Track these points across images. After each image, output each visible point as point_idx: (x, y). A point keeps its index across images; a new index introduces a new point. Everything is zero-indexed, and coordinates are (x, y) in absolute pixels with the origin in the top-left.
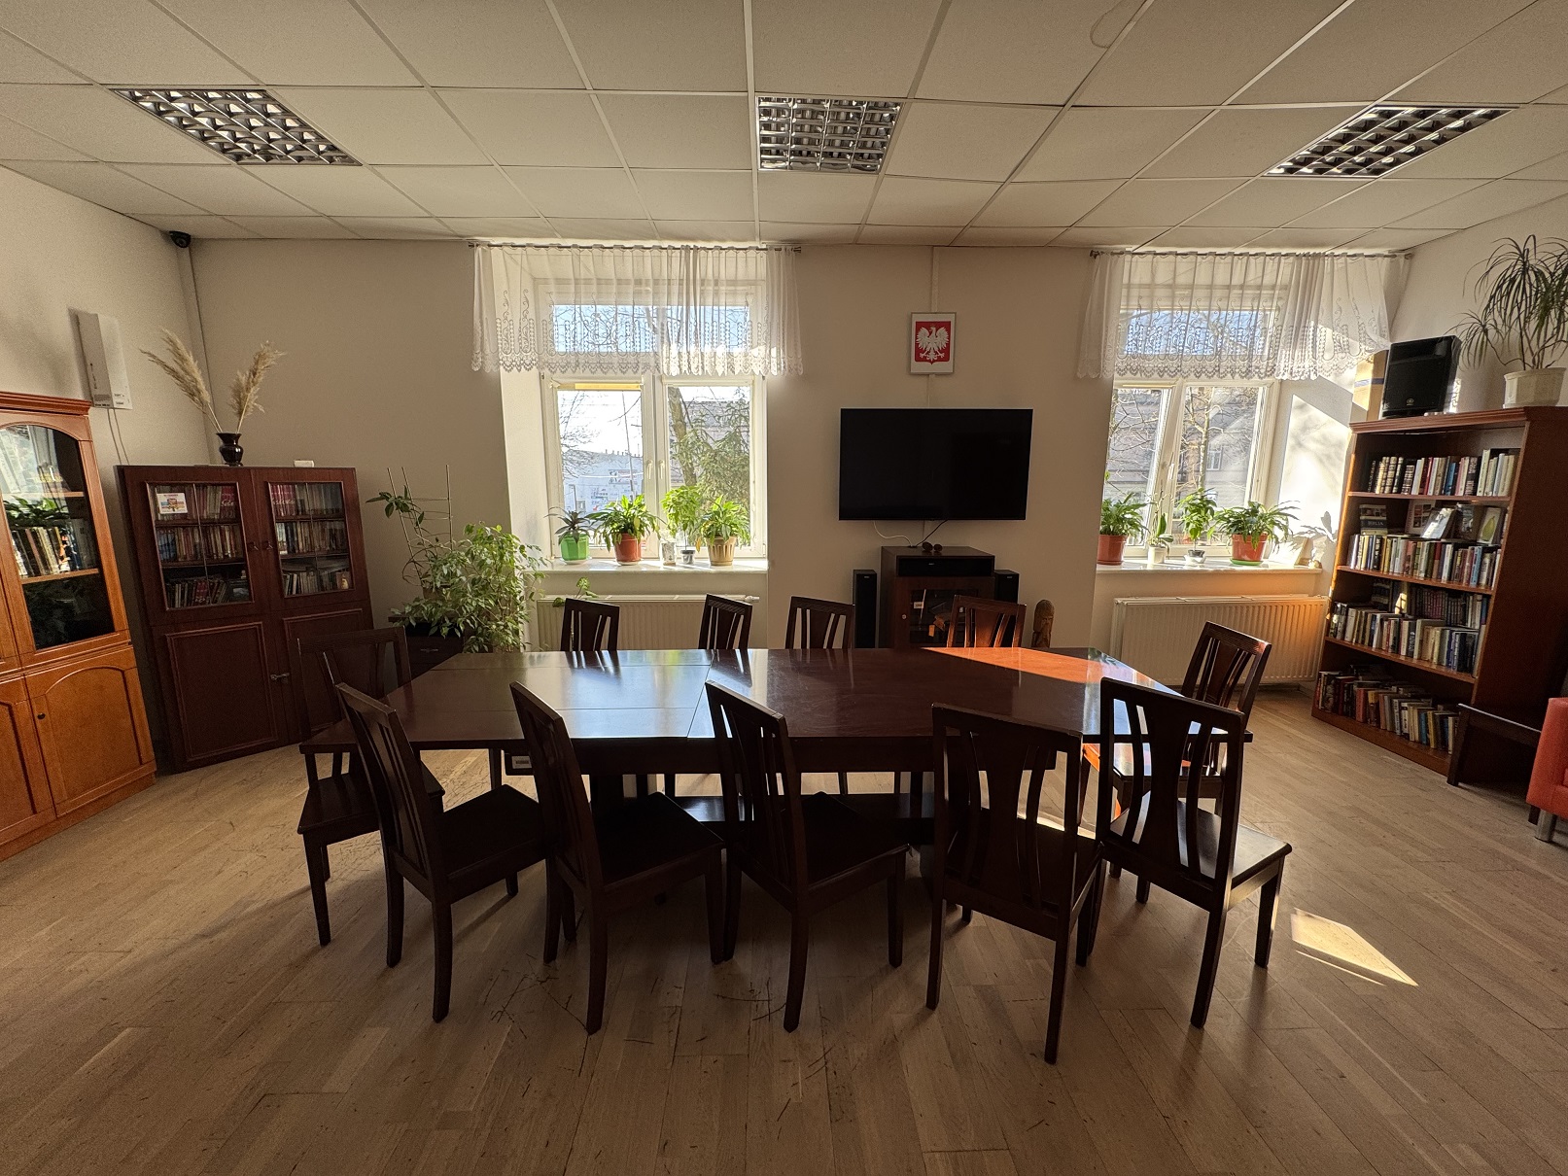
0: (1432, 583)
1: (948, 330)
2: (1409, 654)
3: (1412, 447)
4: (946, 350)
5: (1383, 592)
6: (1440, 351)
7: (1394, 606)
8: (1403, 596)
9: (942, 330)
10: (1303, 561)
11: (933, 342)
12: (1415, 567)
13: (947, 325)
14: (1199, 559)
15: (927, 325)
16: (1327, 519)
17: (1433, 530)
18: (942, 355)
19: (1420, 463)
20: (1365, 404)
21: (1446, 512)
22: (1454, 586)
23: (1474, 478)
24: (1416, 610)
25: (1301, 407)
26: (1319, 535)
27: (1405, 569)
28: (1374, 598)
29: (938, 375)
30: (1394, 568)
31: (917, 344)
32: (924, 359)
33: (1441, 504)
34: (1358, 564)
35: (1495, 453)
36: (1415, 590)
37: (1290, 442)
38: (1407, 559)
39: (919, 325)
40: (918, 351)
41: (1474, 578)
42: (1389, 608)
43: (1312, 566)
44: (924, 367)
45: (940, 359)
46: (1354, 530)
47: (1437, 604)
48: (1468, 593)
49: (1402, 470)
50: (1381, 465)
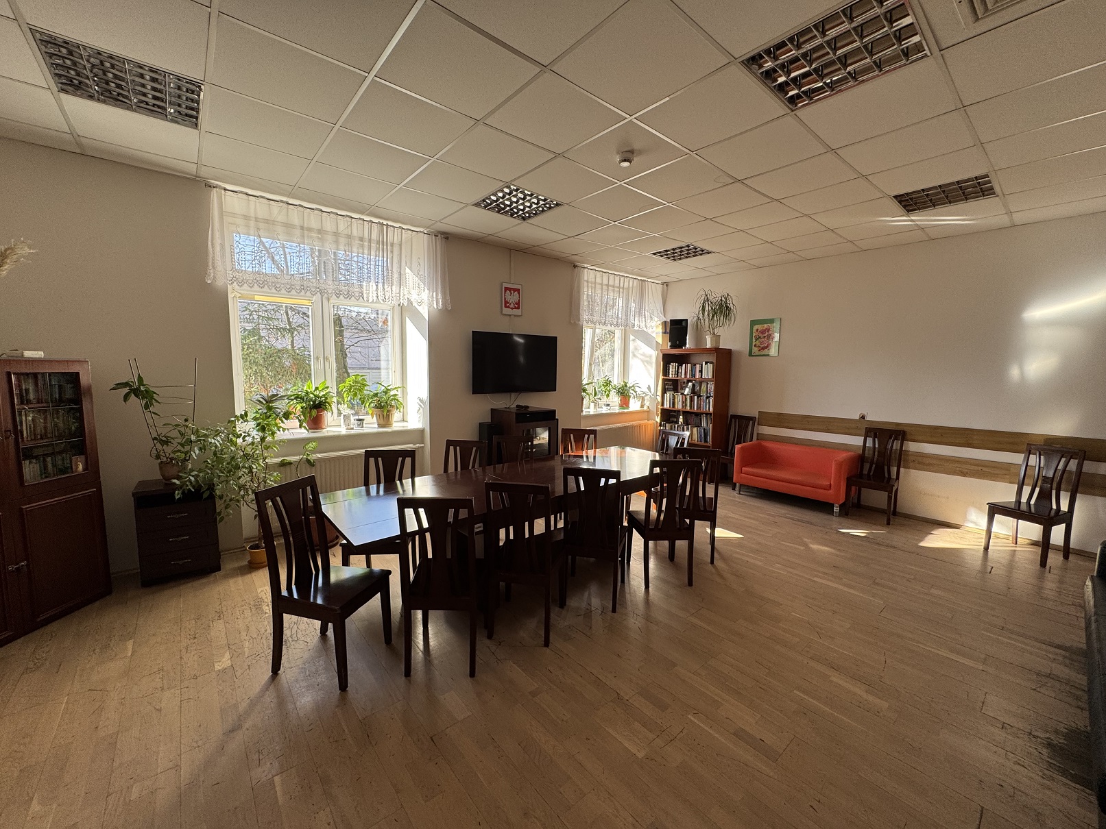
0: (692, 411)
1: (519, 293)
3: (681, 359)
4: (518, 303)
5: (674, 416)
6: (684, 324)
7: (678, 421)
8: (681, 417)
9: (516, 293)
10: (642, 406)
11: (512, 298)
12: (686, 405)
13: (518, 290)
14: (609, 408)
15: (510, 289)
16: (649, 388)
17: (687, 391)
18: (516, 306)
19: (684, 365)
20: (660, 341)
21: (690, 384)
22: (699, 411)
23: (701, 371)
24: (686, 423)
25: (633, 340)
26: (647, 395)
27: (683, 407)
28: (671, 419)
29: (515, 316)
30: (679, 406)
31: (505, 299)
32: (509, 307)
33: (689, 381)
34: (667, 406)
35: (706, 363)
36: (685, 413)
37: (631, 355)
38: (683, 402)
39: (506, 289)
40: (506, 302)
41: (705, 408)
42: (677, 422)
43: (645, 408)
44: (506, 311)
45: (515, 308)
46: (664, 391)
47: (693, 419)
48: (702, 414)
49: (678, 368)
50: (671, 366)
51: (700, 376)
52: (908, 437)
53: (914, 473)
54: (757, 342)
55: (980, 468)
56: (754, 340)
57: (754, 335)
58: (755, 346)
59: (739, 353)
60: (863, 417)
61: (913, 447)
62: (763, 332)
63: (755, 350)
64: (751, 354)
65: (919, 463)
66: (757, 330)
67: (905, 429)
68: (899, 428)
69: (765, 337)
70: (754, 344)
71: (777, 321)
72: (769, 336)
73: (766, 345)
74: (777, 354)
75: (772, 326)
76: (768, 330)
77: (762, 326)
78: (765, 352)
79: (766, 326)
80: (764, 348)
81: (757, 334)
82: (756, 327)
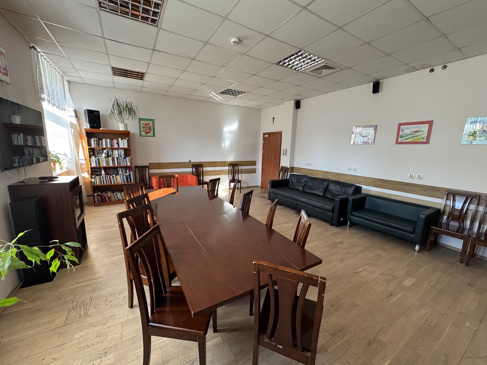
0: (113, 166)
2: (114, 183)
3: (100, 137)
4: (6, 69)
7: (101, 174)
8: (103, 171)
9: (3, 57)
11: (1, 62)
12: (110, 164)
13: (4, 55)
17: (104, 155)
19: (104, 140)
21: (105, 151)
23: (118, 143)
24: (106, 173)
29: (6, 83)
30: (103, 164)
34: (94, 165)
35: (122, 139)
36: (105, 169)
38: (107, 162)
45: (5, 74)
46: (90, 156)
47: (111, 171)
48: (119, 167)
49: (98, 141)
50: (92, 140)
51: (118, 146)
52: (203, 166)
53: (205, 177)
54: (144, 129)
55: (219, 172)
56: (142, 128)
57: (141, 126)
58: (143, 131)
59: (134, 134)
60: (190, 161)
61: (205, 169)
62: (146, 125)
63: (143, 133)
64: (141, 135)
65: (207, 174)
67: (202, 164)
69: (147, 127)
71: (153, 120)
72: (150, 127)
73: (149, 131)
74: (154, 136)
75: (151, 123)
76: (149, 124)
77: (145, 121)
78: (149, 134)
79: (147, 122)
80: (148, 133)
81: (143, 125)
82: (142, 122)
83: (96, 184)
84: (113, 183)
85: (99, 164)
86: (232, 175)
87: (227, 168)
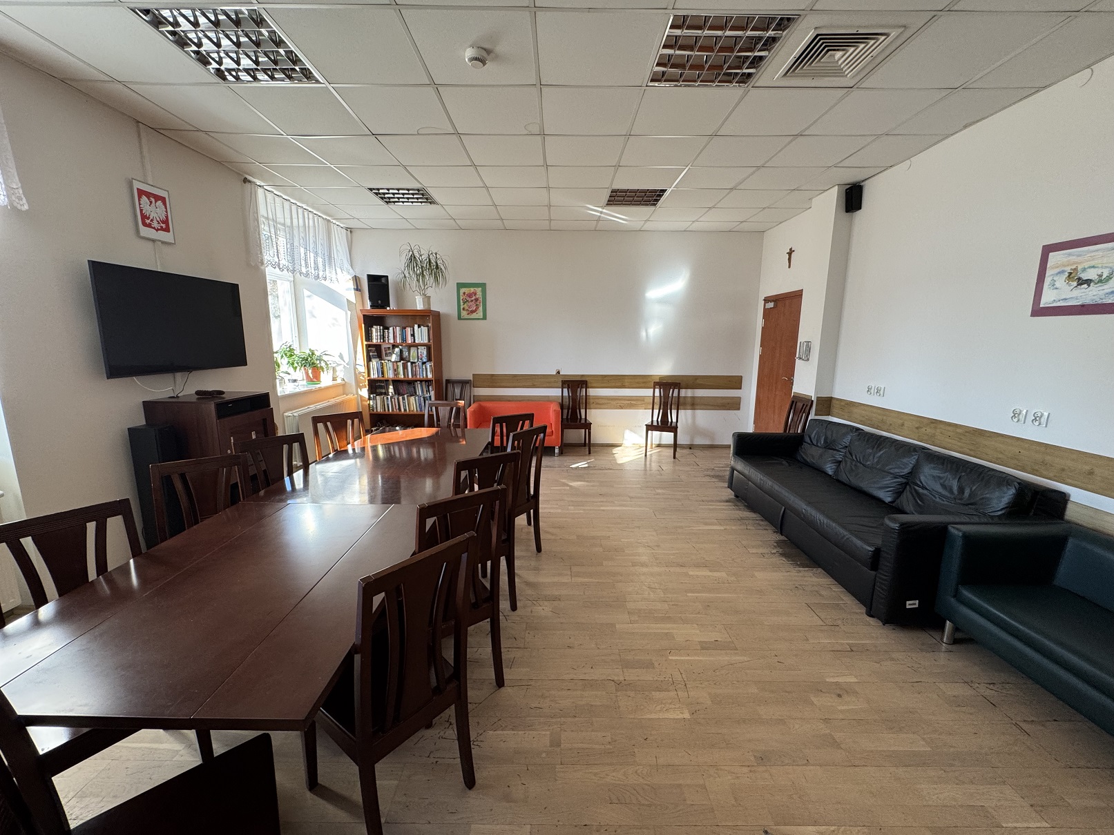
0: (406, 379)
1: (165, 204)
2: (405, 410)
3: (387, 322)
4: (166, 222)
5: (381, 387)
6: (383, 280)
7: (388, 392)
8: (391, 387)
9: (159, 203)
10: (334, 379)
11: (155, 211)
12: (398, 374)
13: (163, 200)
15: (148, 195)
16: (341, 356)
17: (394, 358)
18: (164, 226)
19: (391, 329)
21: (397, 350)
23: (413, 335)
24: (397, 392)
25: (309, 297)
26: (339, 365)
27: (396, 375)
28: (378, 391)
29: (163, 243)
30: (390, 375)
31: (141, 211)
32: (149, 226)
33: (394, 346)
34: (374, 376)
35: (419, 327)
36: (396, 383)
37: (308, 315)
38: (395, 370)
39: (141, 193)
40: (144, 217)
41: (421, 374)
42: (386, 394)
43: (339, 381)
44: (145, 231)
45: (162, 229)
46: (369, 359)
47: (404, 388)
48: (416, 381)
49: (383, 332)
50: (374, 330)
51: (413, 341)
52: (589, 385)
53: (593, 411)
54: (465, 305)
55: (629, 402)
56: (462, 304)
57: (461, 298)
58: (464, 309)
59: (447, 316)
60: (559, 372)
61: (593, 392)
62: (470, 295)
63: (464, 314)
64: (460, 318)
65: (597, 404)
66: (464, 293)
67: (587, 379)
68: (584, 379)
69: (472, 301)
70: (462, 307)
71: (483, 286)
72: (477, 300)
73: (474, 309)
74: (485, 318)
75: (479, 290)
76: (475, 294)
77: (468, 289)
78: (474, 316)
79: (472, 290)
80: (473, 312)
81: (464, 297)
82: (462, 290)
83: (375, 411)
84: (403, 410)
85: (383, 373)
86: (661, 411)
87: (649, 392)
